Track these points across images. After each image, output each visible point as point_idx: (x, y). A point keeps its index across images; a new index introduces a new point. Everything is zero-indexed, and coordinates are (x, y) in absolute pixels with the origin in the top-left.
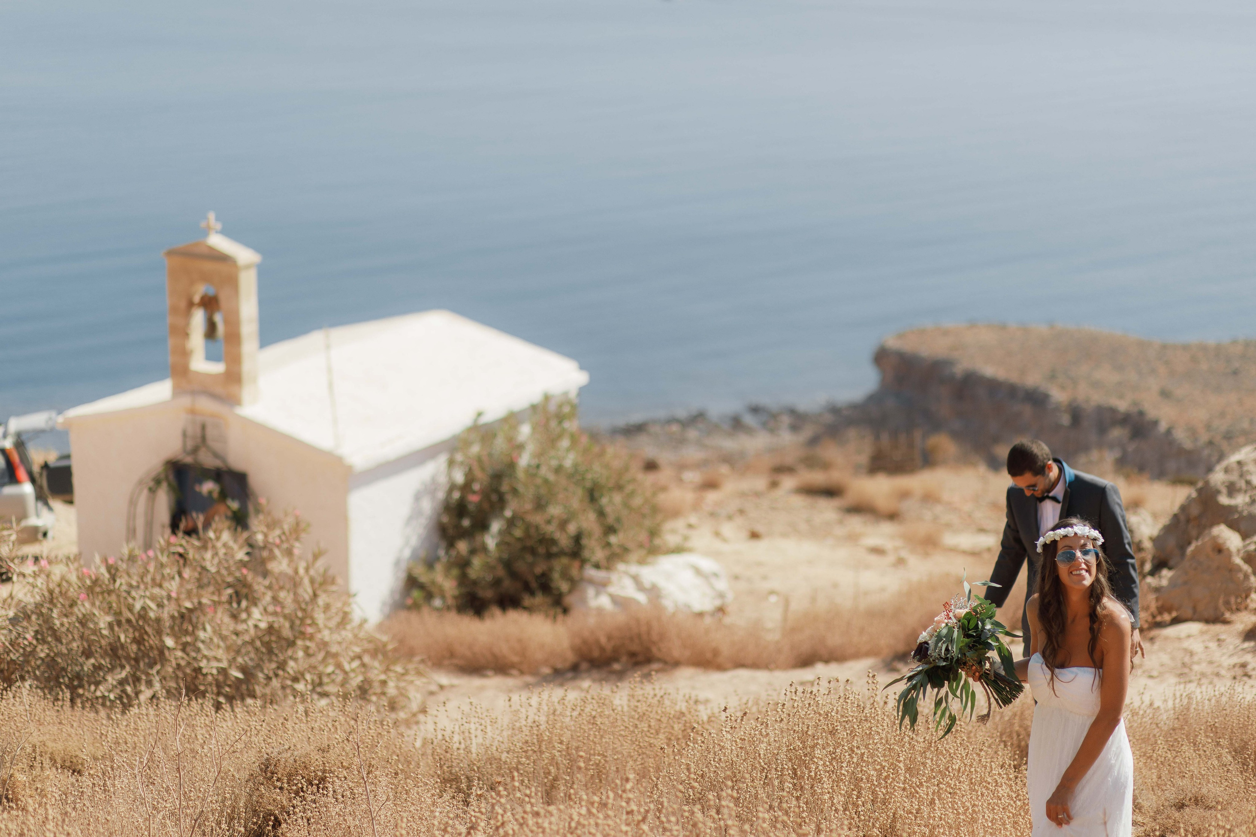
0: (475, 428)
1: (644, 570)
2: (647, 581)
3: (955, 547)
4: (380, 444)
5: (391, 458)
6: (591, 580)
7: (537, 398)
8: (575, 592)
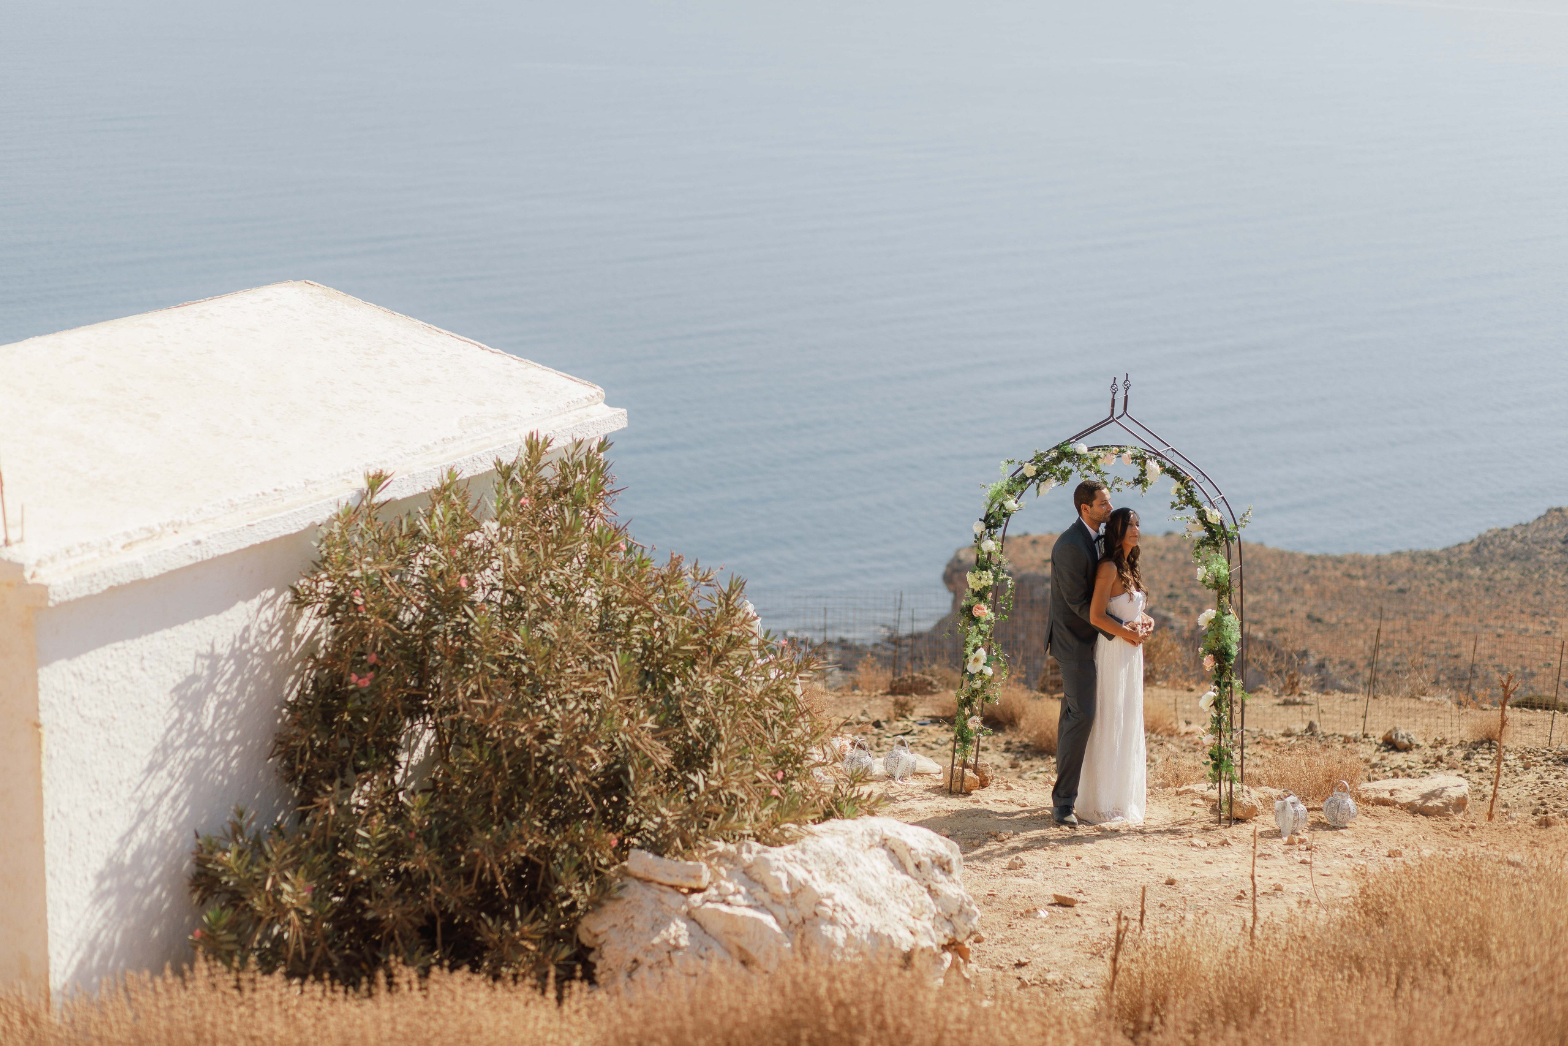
0: (364, 511)
1: (775, 854)
2: (784, 878)
3: (1387, 795)
4: (124, 540)
5: (149, 572)
6: (646, 881)
7: (512, 452)
8: (609, 906)
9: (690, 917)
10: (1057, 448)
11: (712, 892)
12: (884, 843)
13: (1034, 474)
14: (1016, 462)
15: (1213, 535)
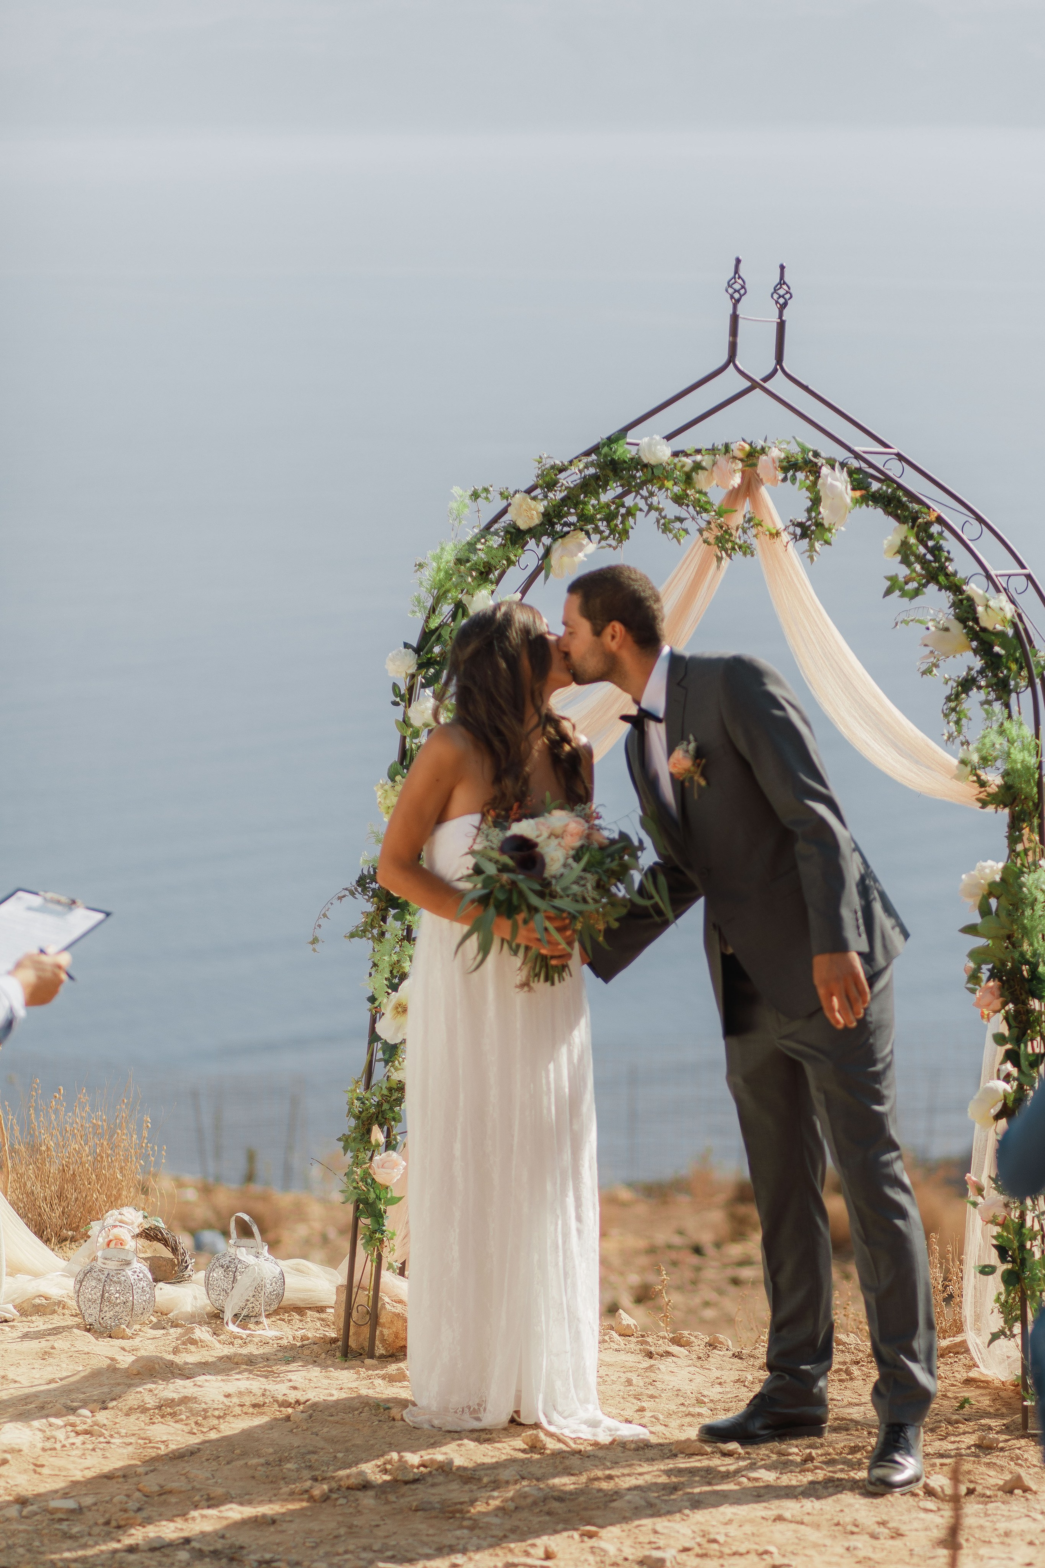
10: (595, 450)
13: (536, 520)
14: (494, 495)
15: (993, 662)
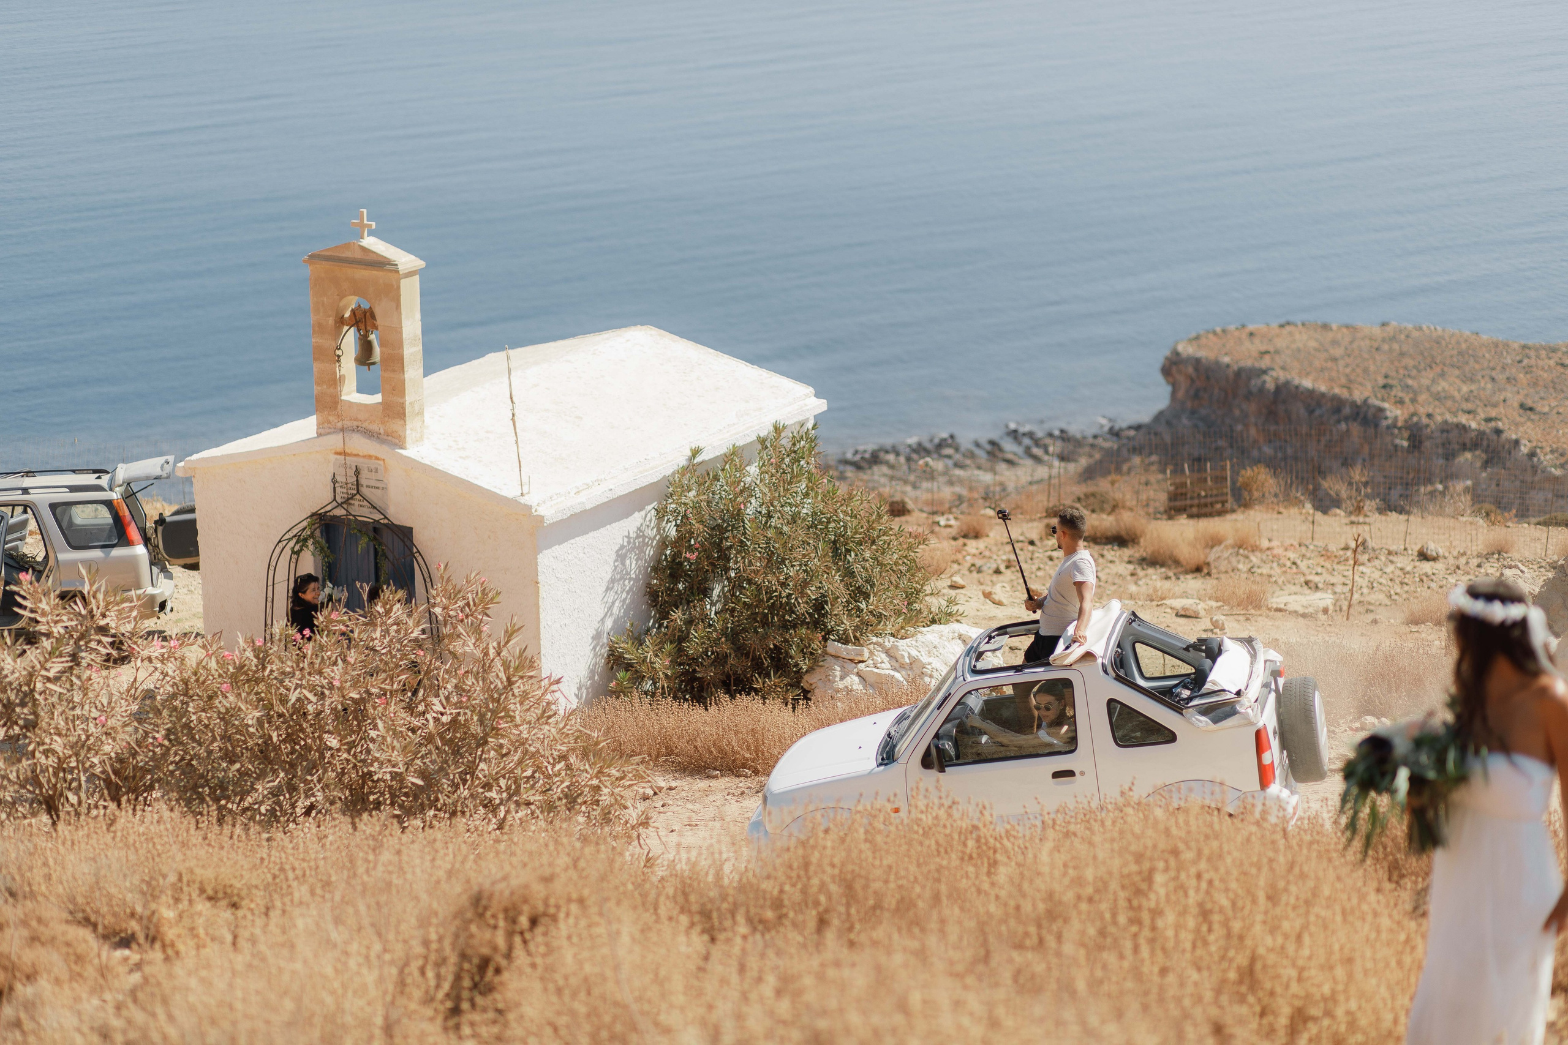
0: (690, 468)
1: (901, 643)
2: (906, 655)
3: (1282, 606)
4: (575, 490)
5: (588, 506)
6: (836, 657)
7: (765, 431)
8: (818, 669)
9: (858, 675)
11: (870, 662)
12: (960, 637)
